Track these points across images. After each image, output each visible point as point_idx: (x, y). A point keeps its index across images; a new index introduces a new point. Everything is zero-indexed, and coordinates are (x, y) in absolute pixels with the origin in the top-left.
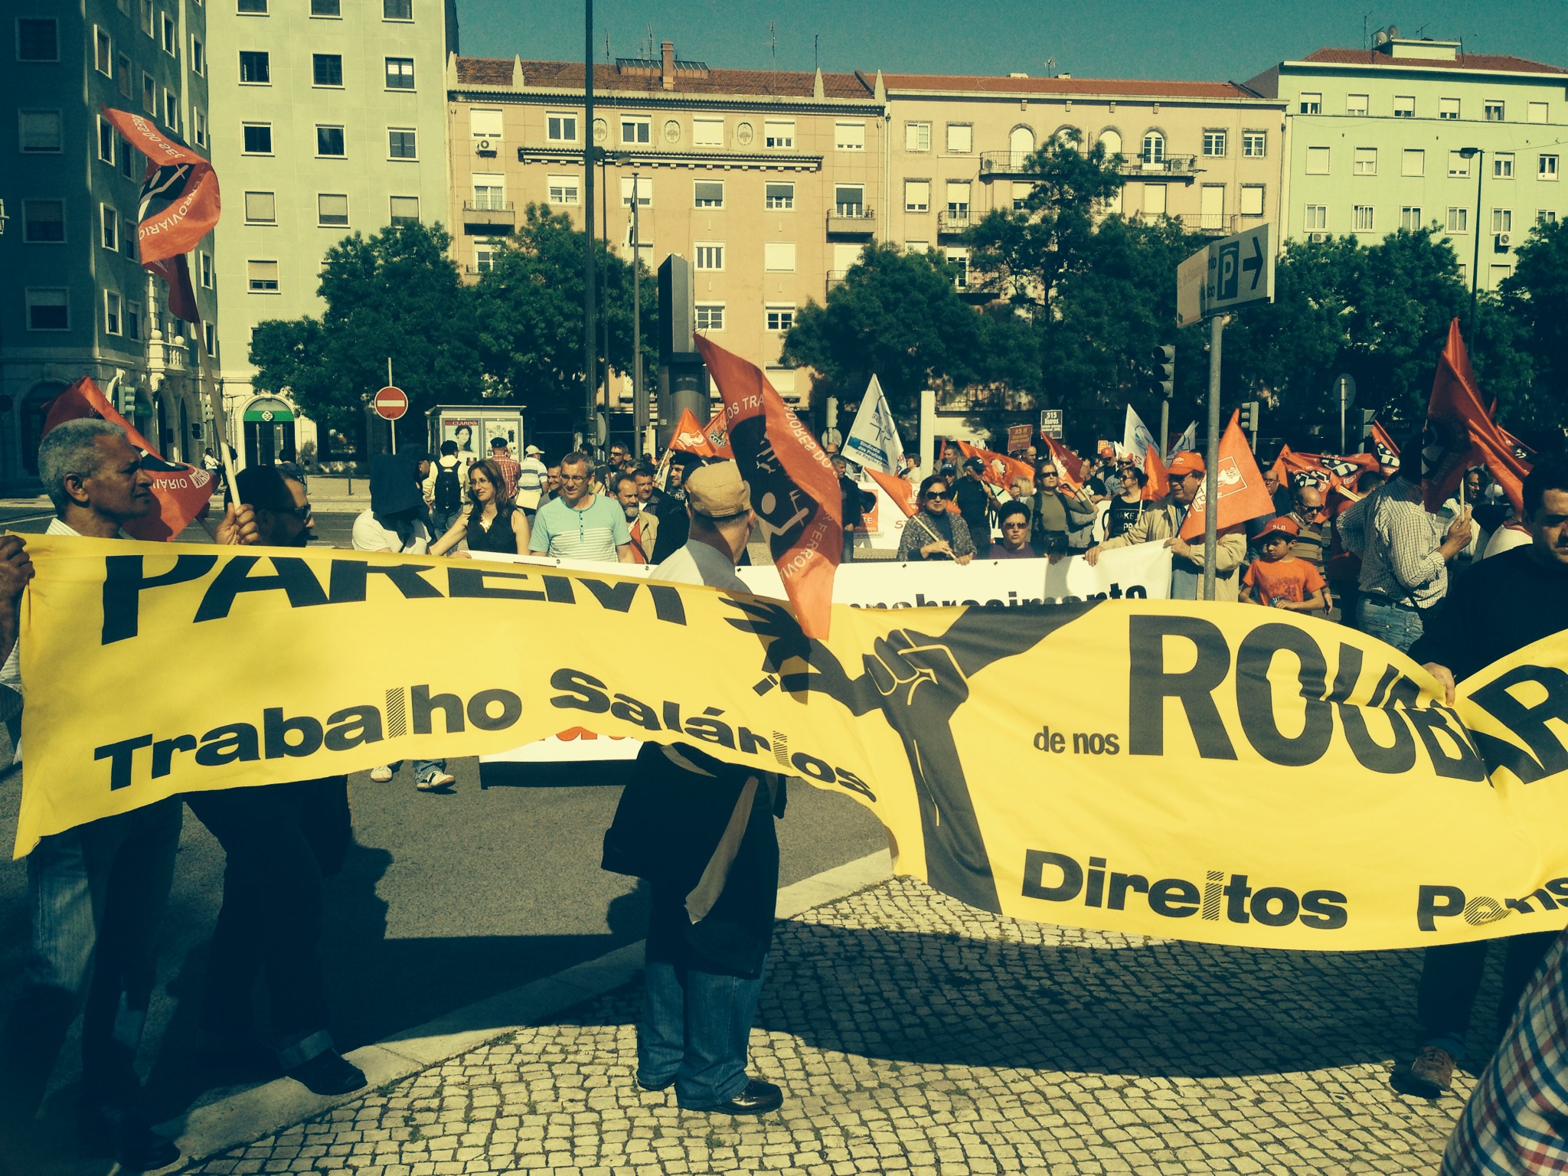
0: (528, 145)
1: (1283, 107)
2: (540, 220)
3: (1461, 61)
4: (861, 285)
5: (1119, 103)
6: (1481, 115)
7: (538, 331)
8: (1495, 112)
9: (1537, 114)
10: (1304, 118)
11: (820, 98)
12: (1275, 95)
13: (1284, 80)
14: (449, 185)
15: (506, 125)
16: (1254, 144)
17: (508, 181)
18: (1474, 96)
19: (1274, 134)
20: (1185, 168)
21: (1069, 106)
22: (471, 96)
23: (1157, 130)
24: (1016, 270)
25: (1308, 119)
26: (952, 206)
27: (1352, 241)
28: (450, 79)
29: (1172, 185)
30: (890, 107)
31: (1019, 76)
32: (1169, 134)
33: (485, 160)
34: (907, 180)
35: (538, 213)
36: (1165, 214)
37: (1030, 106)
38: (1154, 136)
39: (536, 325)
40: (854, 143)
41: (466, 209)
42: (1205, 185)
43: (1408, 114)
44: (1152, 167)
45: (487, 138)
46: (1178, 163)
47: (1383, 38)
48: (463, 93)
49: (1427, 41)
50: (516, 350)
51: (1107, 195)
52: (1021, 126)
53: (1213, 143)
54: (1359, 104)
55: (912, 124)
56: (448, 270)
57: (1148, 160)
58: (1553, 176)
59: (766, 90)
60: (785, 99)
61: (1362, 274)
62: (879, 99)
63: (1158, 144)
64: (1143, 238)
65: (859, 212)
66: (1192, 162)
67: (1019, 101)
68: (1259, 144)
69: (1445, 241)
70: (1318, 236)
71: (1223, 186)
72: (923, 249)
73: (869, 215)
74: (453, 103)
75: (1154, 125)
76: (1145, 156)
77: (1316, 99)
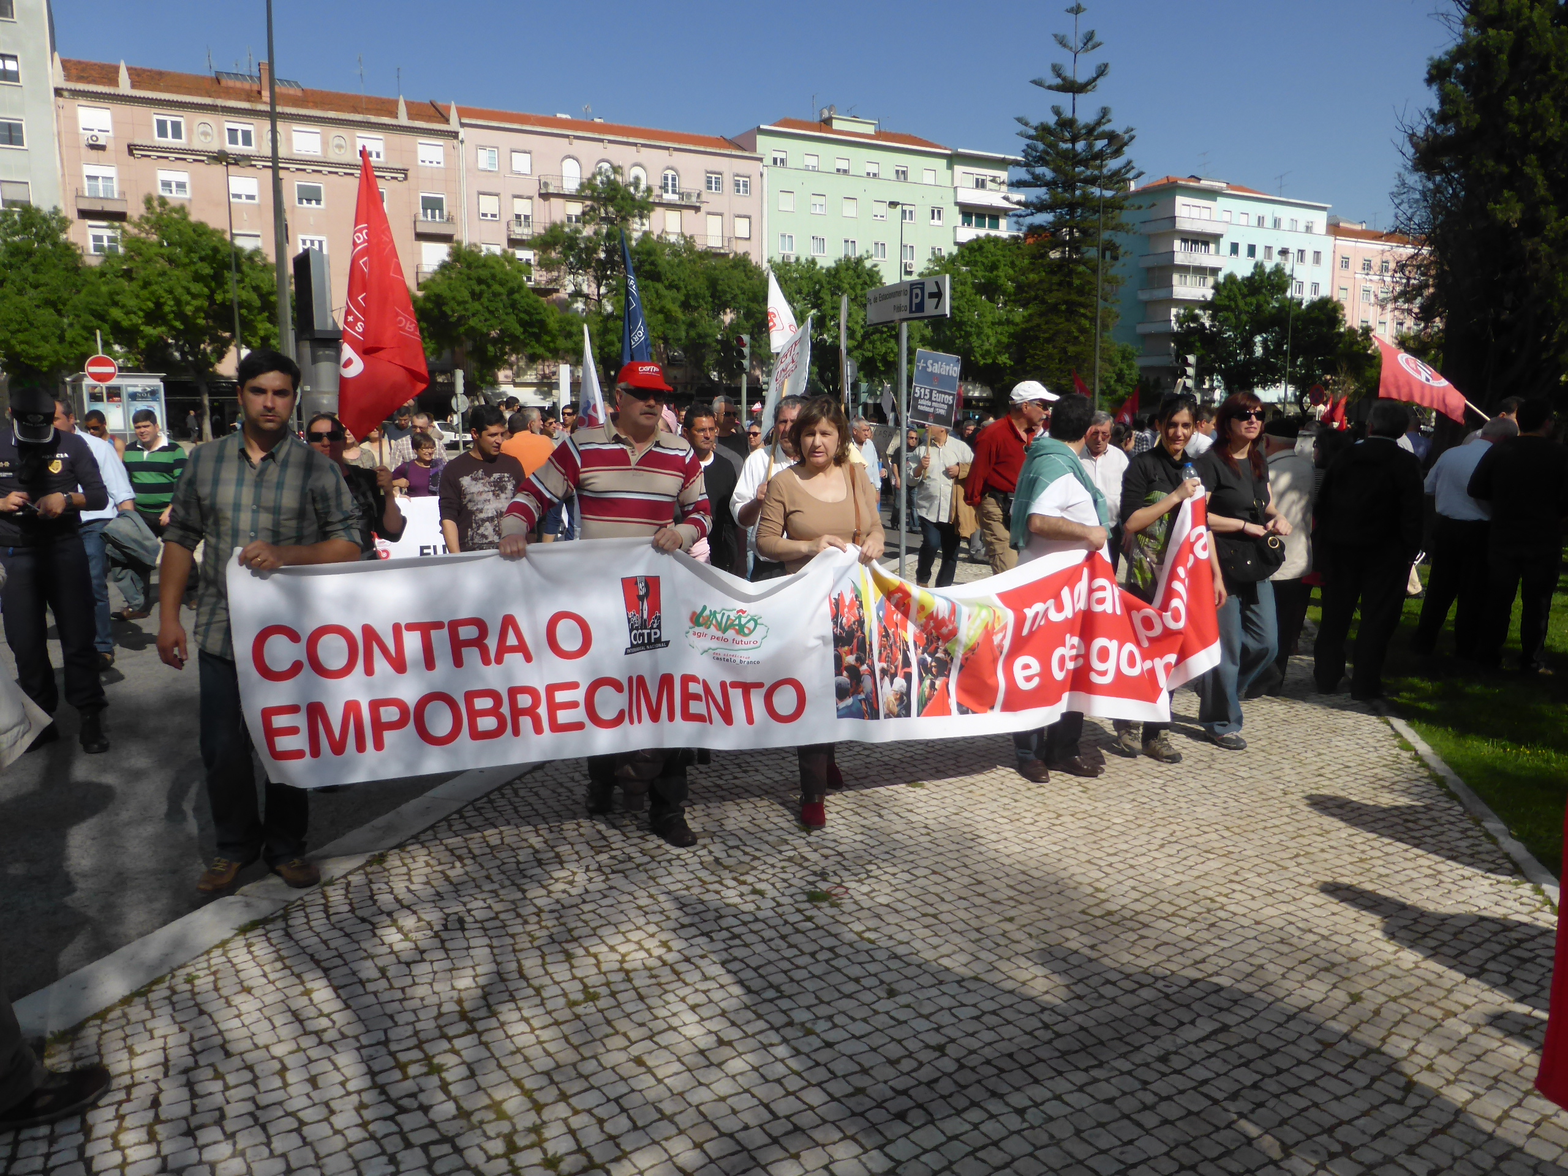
0: (137, 142)
1: (761, 160)
2: (158, 210)
3: (879, 135)
4: (450, 278)
5: (644, 145)
6: (893, 176)
7: (167, 309)
8: (902, 174)
9: (929, 178)
10: (775, 169)
11: (403, 120)
12: (754, 150)
13: (760, 139)
14: (59, 173)
15: (115, 122)
16: (742, 185)
17: (119, 173)
18: (889, 162)
19: (755, 178)
20: (694, 199)
21: (606, 144)
22: (76, 94)
23: (672, 169)
24: (572, 270)
25: (778, 170)
26: (518, 216)
27: (813, 262)
28: (55, 76)
29: (685, 212)
30: (463, 133)
31: (564, 116)
32: (681, 172)
33: (94, 153)
34: (480, 193)
35: (155, 203)
36: (682, 234)
37: (575, 141)
38: (670, 173)
39: (165, 303)
40: (435, 160)
41: (79, 196)
42: (709, 213)
43: (845, 171)
44: (669, 197)
45: (96, 132)
46: (689, 195)
47: (826, 115)
48: (70, 91)
49: (855, 117)
50: (147, 324)
51: (641, 217)
52: (569, 157)
53: (713, 181)
54: (811, 161)
55: (483, 148)
56: (69, 251)
57: (667, 191)
58: (939, 223)
59: (355, 110)
60: (373, 119)
61: (822, 286)
62: (454, 125)
63: (674, 179)
64: (667, 251)
65: (441, 216)
66: (699, 195)
67: (567, 136)
68: (745, 185)
69: (875, 266)
70: (789, 257)
71: (721, 215)
72: (497, 250)
73: (450, 220)
74: (60, 99)
75: (670, 164)
76: (664, 188)
77: (783, 155)
